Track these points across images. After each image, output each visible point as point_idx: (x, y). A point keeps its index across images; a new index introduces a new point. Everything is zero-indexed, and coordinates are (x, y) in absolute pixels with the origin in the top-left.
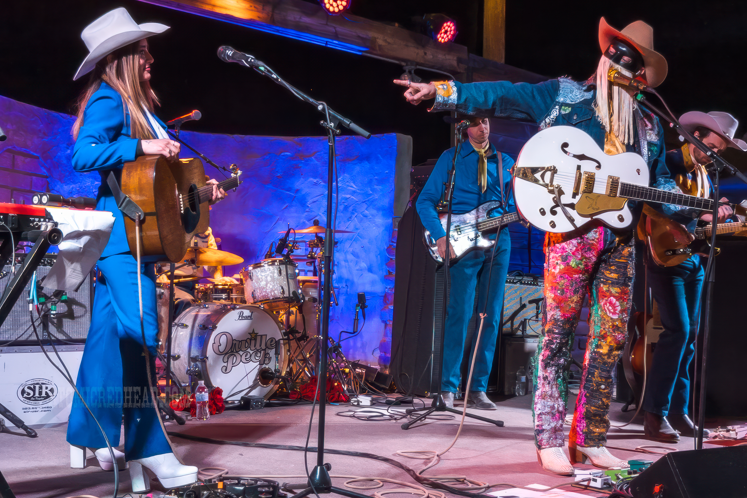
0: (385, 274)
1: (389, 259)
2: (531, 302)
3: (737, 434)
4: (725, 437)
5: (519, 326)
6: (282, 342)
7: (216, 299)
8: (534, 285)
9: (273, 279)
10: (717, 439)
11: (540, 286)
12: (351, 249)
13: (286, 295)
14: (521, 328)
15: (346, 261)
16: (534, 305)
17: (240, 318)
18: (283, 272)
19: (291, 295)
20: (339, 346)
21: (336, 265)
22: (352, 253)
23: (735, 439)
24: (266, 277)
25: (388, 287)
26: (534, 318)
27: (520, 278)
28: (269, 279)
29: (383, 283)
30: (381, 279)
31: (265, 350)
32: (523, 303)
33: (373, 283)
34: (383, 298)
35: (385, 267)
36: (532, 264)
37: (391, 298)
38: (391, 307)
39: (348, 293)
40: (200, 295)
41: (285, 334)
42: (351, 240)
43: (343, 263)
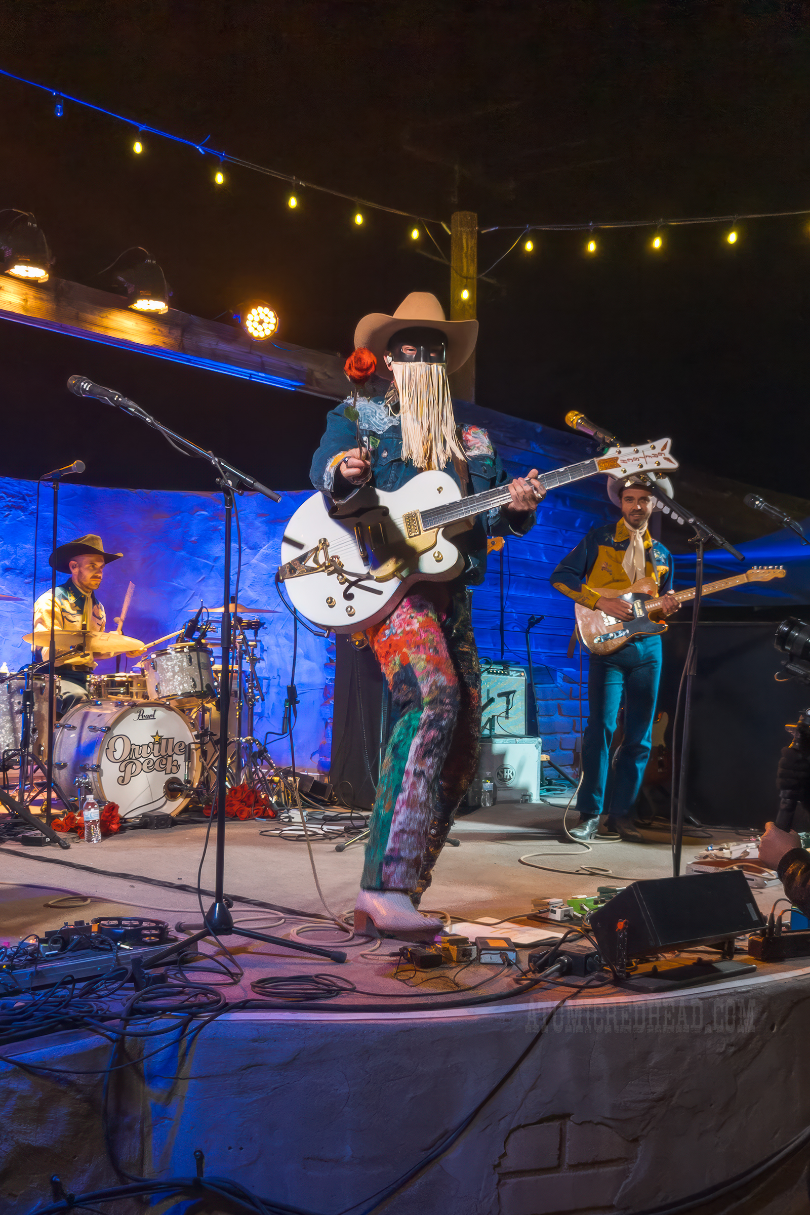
0: (325, 661)
1: (330, 644)
2: (500, 695)
3: (731, 852)
4: (717, 857)
5: (486, 724)
6: (193, 746)
7: (112, 694)
8: (504, 674)
9: (182, 669)
10: (709, 859)
11: (512, 676)
12: (283, 632)
13: (198, 689)
14: (488, 727)
15: (278, 646)
16: (504, 698)
17: (141, 718)
18: (195, 661)
19: (205, 689)
20: (265, 751)
21: (266, 651)
22: (285, 637)
23: (729, 859)
24: (173, 667)
25: (329, 678)
26: (504, 715)
27: (488, 666)
28: (177, 669)
29: (323, 672)
30: (320, 668)
31: (172, 756)
32: (491, 696)
33: (311, 672)
34: (322, 691)
35: (325, 653)
36: (505, 648)
37: (332, 691)
38: (332, 702)
39: (281, 685)
40: (92, 689)
41: (197, 737)
42: (284, 620)
43: (274, 648)
